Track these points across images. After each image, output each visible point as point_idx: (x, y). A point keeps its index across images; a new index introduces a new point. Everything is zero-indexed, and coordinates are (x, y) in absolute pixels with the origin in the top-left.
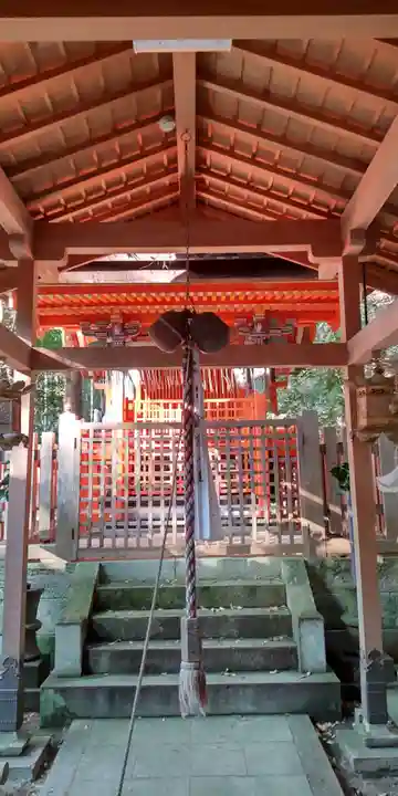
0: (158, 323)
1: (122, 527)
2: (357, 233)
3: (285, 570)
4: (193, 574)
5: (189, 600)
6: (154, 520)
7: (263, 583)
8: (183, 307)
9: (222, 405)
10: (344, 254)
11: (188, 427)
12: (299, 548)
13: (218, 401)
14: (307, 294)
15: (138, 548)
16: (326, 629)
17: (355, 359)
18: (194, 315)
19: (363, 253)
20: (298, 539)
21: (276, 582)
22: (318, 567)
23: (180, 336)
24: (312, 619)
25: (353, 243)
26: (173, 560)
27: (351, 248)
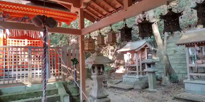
0: (36, 18)
1: (7, 78)
2: (85, 3)
3: (57, 85)
4: (45, 88)
5: (44, 94)
6: (18, 75)
7: (52, 89)
8: (43, 14)
9: (36, 42)
10: (81, 8)
11: (45, 48)
12: (61, 79)
13: (35, 41)
14: (66, 15)
15: (13, 83)
16: (70, 97)
17: (83, 34)
18: (46, 17)
19: (85, 9)
20: (61, 77)
21: (55, 88)
22: (65, 83)
23: (42, 22)
24: (66, 96)
25: (83, 6)
26: (24, 86)
27: (83, 7)
